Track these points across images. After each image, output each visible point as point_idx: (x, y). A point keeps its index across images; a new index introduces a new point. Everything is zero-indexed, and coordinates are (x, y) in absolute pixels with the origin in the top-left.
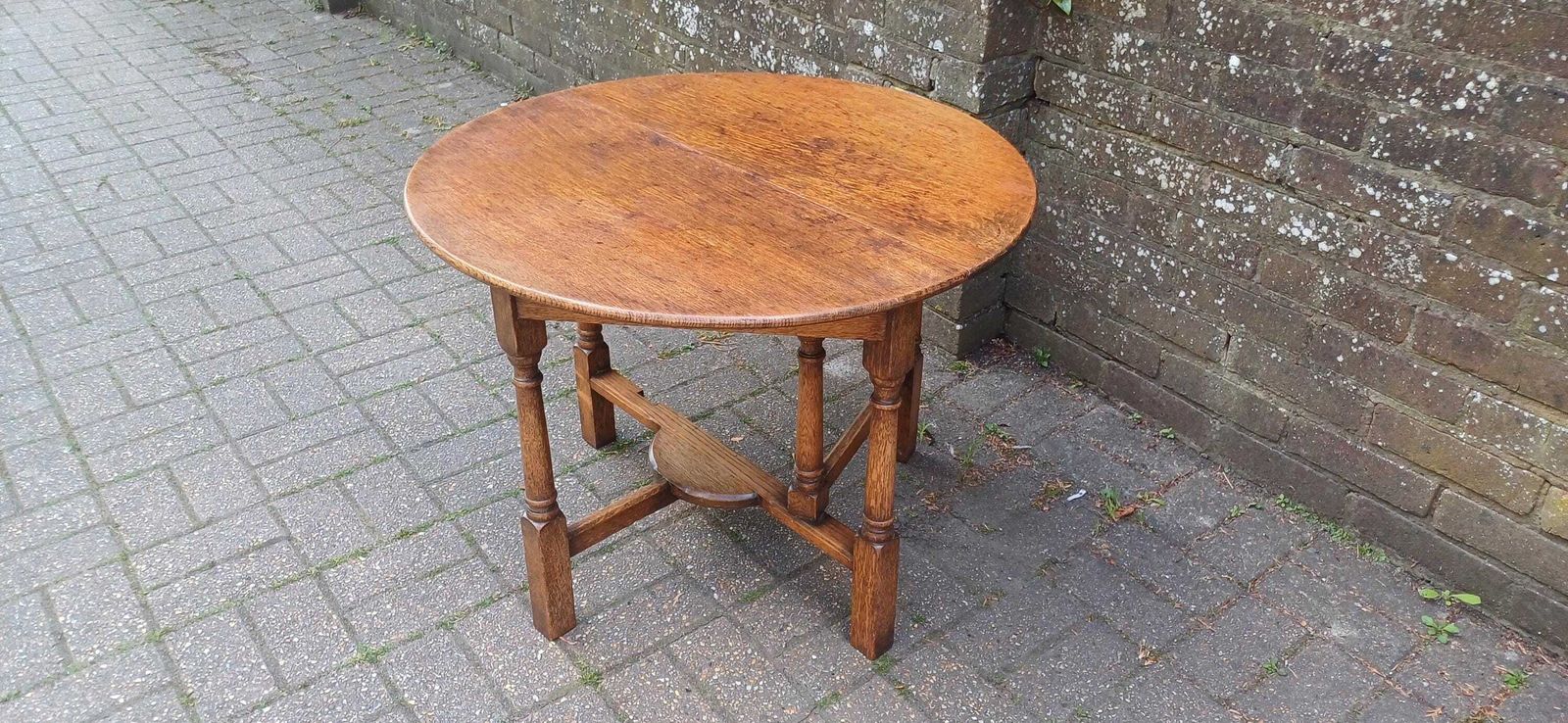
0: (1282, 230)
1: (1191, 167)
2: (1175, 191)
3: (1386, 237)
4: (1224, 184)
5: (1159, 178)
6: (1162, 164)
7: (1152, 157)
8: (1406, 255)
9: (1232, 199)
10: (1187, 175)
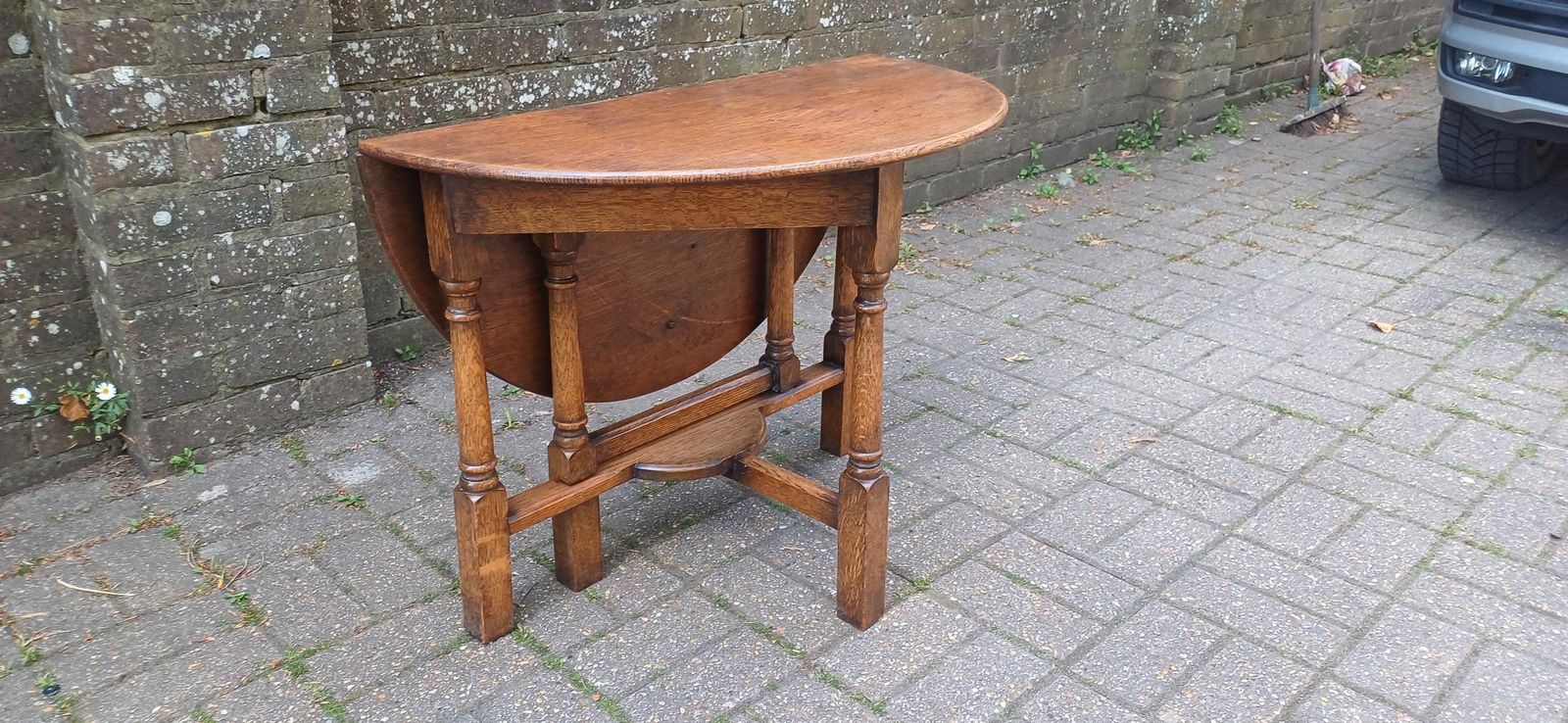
0: (571, 95)
1: (493, 80)
2: (485, 108)
3: (631, 62)
4: (521, 81)
5: (468, 105)
6: (467, 91)
7: (456, 88)
8: (644, 68)
9: (530, 90)
10: (492, 89)
